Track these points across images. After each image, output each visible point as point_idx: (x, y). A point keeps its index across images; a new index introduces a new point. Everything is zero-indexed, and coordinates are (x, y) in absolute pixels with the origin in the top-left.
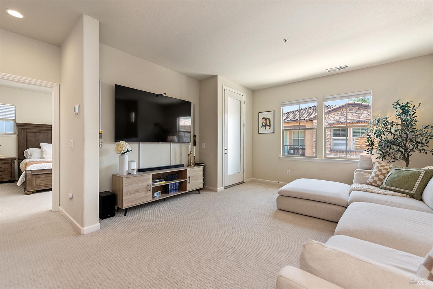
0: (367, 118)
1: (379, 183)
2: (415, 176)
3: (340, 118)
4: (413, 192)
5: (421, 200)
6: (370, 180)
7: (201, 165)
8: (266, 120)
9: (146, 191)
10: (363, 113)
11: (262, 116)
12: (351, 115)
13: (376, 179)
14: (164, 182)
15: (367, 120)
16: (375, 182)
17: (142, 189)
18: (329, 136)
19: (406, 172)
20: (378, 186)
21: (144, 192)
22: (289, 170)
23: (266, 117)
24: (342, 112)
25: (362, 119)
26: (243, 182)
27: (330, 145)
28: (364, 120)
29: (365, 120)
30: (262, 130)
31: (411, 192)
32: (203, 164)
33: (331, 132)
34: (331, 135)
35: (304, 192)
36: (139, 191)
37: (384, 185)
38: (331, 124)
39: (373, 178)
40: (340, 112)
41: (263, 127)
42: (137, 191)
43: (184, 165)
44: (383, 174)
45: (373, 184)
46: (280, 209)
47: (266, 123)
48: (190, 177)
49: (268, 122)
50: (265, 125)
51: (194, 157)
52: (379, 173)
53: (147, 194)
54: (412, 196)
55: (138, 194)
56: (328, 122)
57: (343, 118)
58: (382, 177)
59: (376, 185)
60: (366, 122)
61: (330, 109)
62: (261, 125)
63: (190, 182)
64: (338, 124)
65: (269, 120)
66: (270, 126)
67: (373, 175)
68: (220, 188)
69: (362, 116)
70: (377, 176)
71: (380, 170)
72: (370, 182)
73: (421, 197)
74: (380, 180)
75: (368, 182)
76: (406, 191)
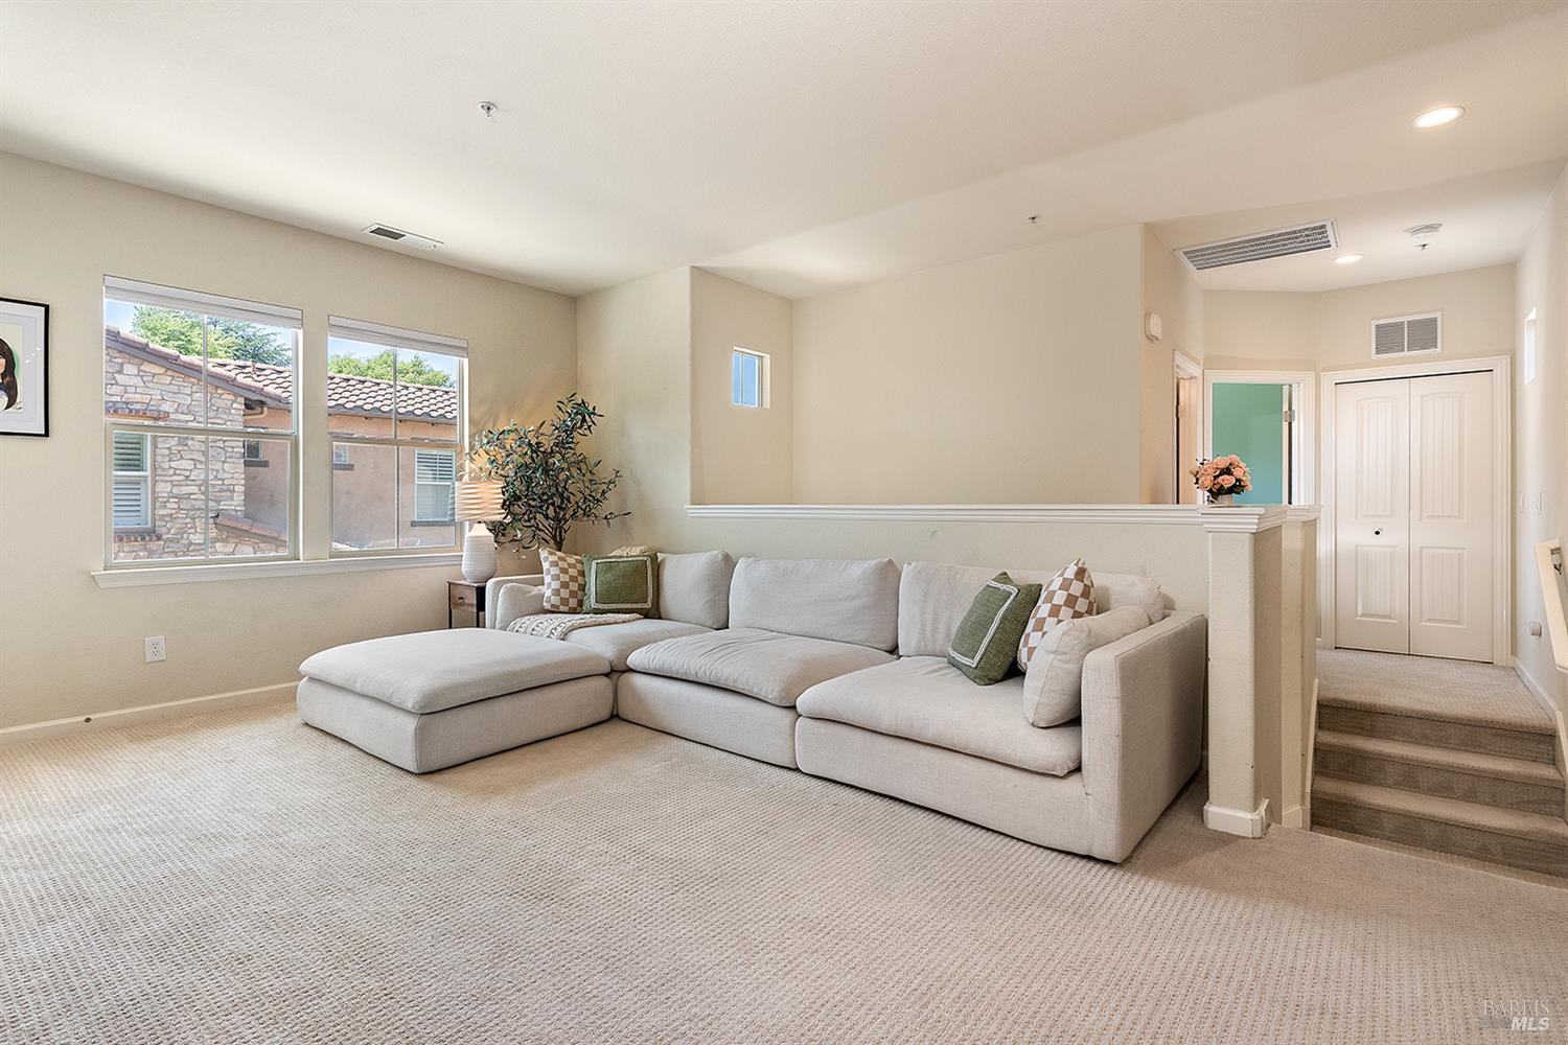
0: (138, 396)
1: (574, 602)
2: (639, 569)
4: (648, 605)
5: (660, 618)
6: (550, 600)
10: (120, 372)
13: (565, 593)
15: (137, 407)
16: (564, 602)
19: (621, 565)
20: (575, 610)
25: (118, 399)
28: (127, 403)
29: (132, 403)
31: (645, 606)
37: (590, 603)
39: (557, 592)
44: (573, 579)
45: (562, 608)
52: (564, 578)
54: (647, 615)
58: (573, 586)
59: (566, 609)
60: (137, 411)
67: (552, 585)
69: (117, 384)
70: (565, 585)
71: (564, 571)
72: (552, 606)
73: (658, 611)
74: (573, 594)
75: (547, 606)
76: (639, 606)
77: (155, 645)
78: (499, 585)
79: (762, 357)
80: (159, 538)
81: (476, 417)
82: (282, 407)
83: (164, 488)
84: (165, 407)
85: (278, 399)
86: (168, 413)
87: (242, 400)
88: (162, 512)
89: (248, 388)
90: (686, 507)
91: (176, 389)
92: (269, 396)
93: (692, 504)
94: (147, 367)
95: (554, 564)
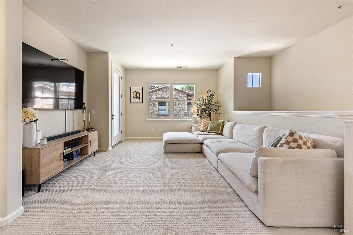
1: (205, 130)
2: (219, 124)
3: (162, 95)
4: (220, 132)
6: (201, 129)
7: (92, 130)
8: (136, 93)
9: (59, 160)
11: (133, 90)
12: (168, 93)
13: (204, 128)
14: (70, 149)
16: (204, 129)
17: (56, 159)
18: (156, 106)
19: (216, 123)
20: (205, 132)
21: (58, 162)
22: (153, 129)
23: (137, 91)
24: (163, 91)
26: (121, 141)
27: (157, 111)
30: (133, 100)
31: (219, 132)
32: (93, 129)
33: (157, 103)
34: (157, 105)
35: (180, 139)
36: (53, 161)
37: (208, 130)
38: (157, 98)
39: (202, 128)
40: (162, 91)
41: (134, 98)
42: (52, 162)
43: (80, 131)
44: (206, 125)
45: (203, 131)
46: (165, 153)
47: (136, 95)
48: (91, 142)
49: (138, 95)
50: (136, 97)
51: (90, 123)
52: (205, 125)
53: (60, 164)
54: (219, 134)
55: (53, 164)
56: (156, 97)
57: (163, 95)
58: (206, 127)
59: (204, 131)
61: (156, 89)
62: (132, 96)
63: (91, 146)
64: (161, 99)
65: (139, 93)
66: (139, 97)
67: (202, 126)
68: (110, 148)
70: (204, 126)
71: (205, 124)
72: (201, 130)
73: (222, 134)
74: (205, 128)
75: (200, 130)
76: (217, 132)
77: (153, 130)
78: (194, 125)
79: (260, 74)
80: (177, 116)
81: (197, 96)
82: (193, 95)
83: (178, 109)
84: (178, 97)
85: (192, 94)
86: (178, 98)
87: (187, 95)
88: (177, 112)
89: (188, 93)
90: (232, 111)
91: (179, 94)
92: (191, 94)
93: (234, 111)
94: (176, 92)
95: (204, 122)
